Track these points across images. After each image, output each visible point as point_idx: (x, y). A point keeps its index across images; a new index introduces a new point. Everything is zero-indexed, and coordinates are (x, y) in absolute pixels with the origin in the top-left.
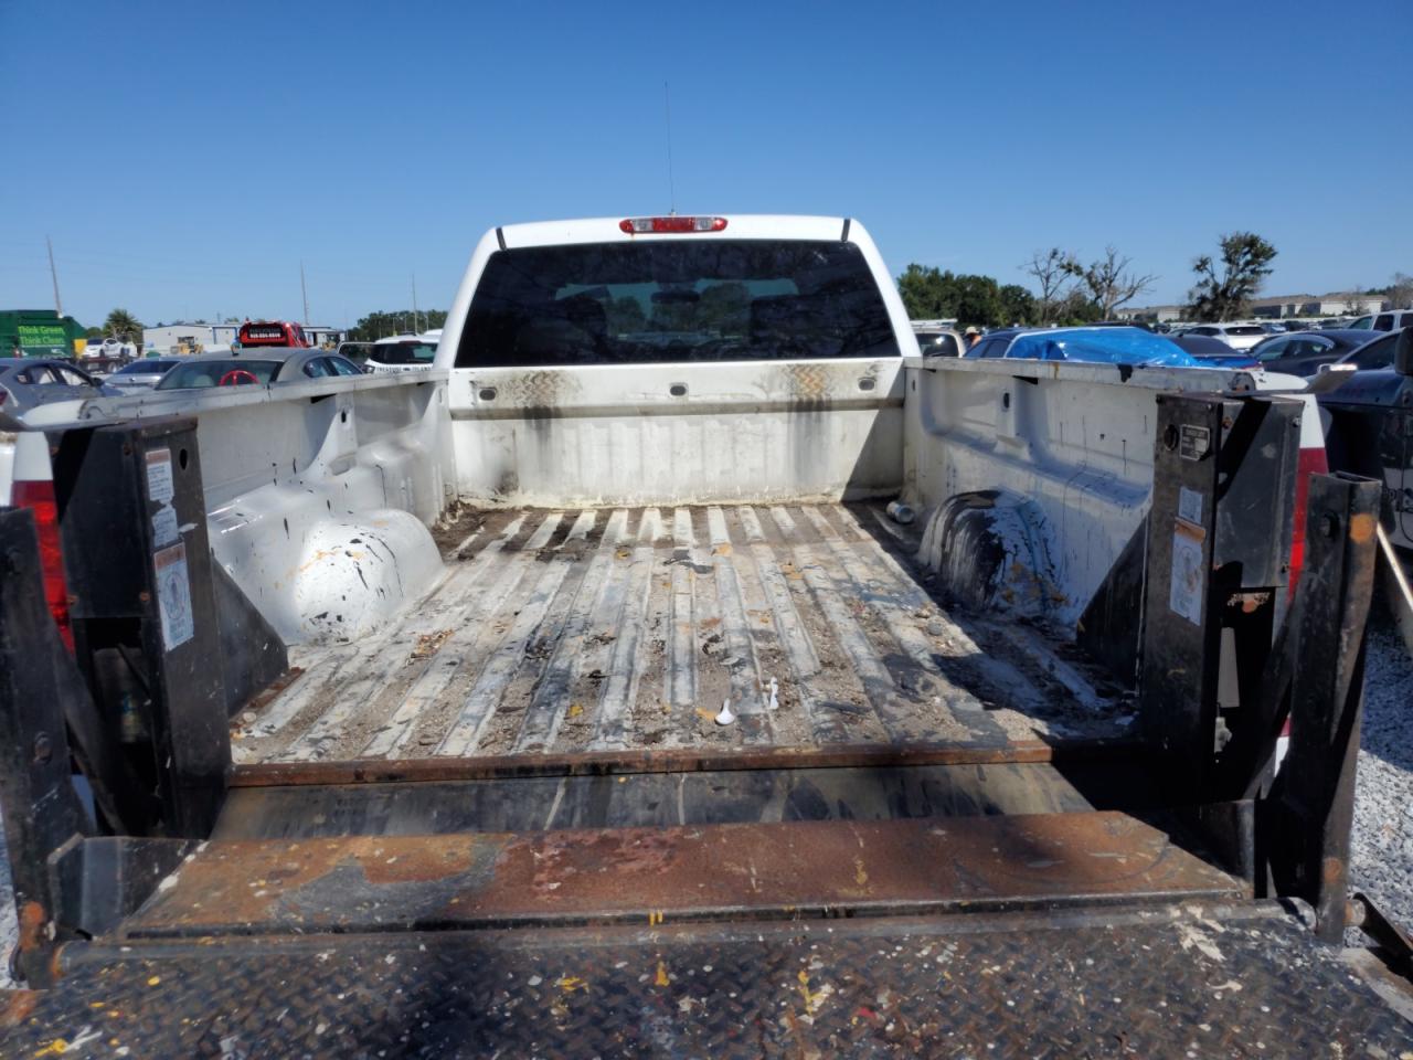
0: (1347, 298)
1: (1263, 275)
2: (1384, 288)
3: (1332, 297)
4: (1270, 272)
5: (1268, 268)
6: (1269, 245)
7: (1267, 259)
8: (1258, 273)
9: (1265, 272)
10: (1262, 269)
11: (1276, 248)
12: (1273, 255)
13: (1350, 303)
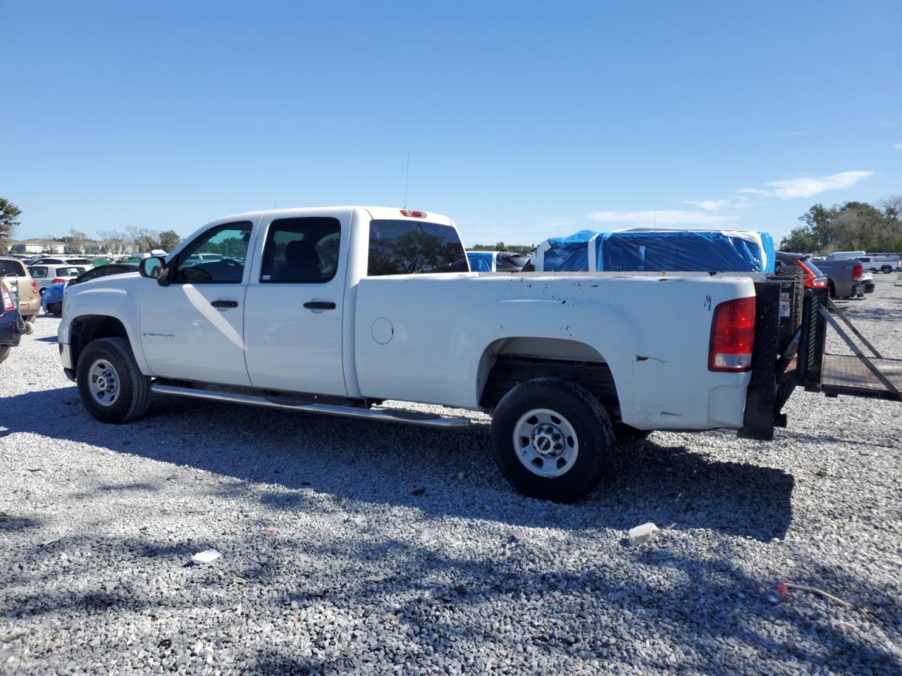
0: (44, 242)
1: (13, 225)
2: (61, 238)
3: (33, 241)
4: (18, 224)
5: (16, 221)
6: (15, 206)
7: (15, 215)
8: (10, 224)
9: (15, 223)
10: (12, 221)
11: (20, 208)
12: (19, 213)
13: (45, 246)
